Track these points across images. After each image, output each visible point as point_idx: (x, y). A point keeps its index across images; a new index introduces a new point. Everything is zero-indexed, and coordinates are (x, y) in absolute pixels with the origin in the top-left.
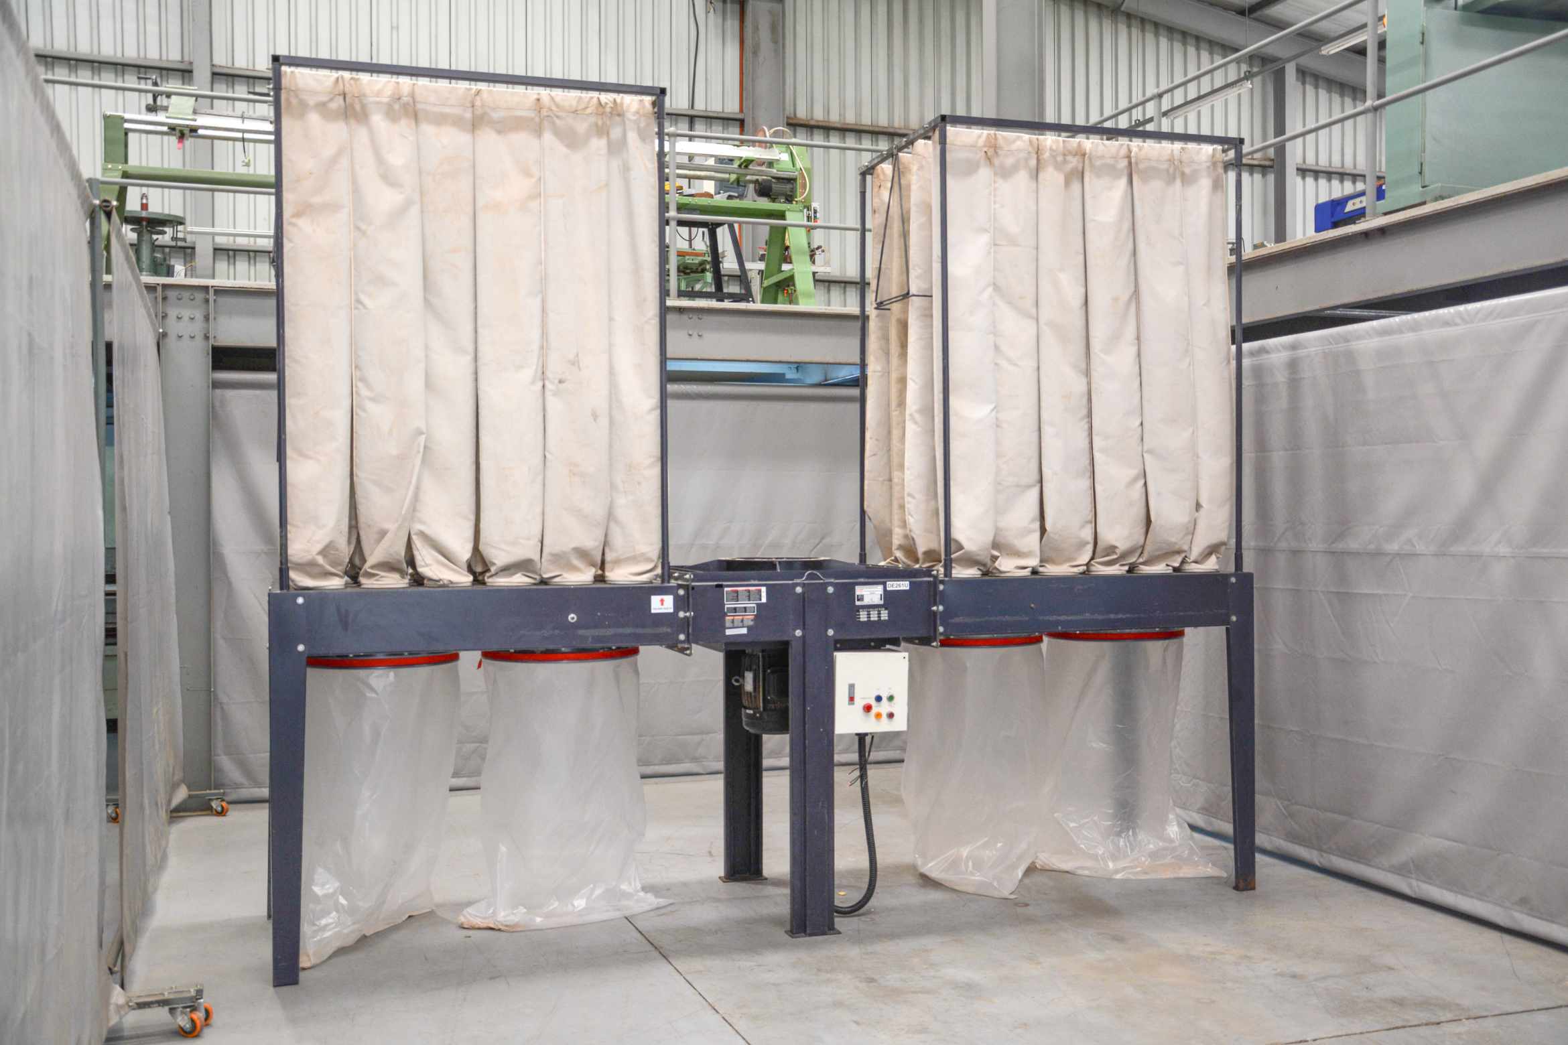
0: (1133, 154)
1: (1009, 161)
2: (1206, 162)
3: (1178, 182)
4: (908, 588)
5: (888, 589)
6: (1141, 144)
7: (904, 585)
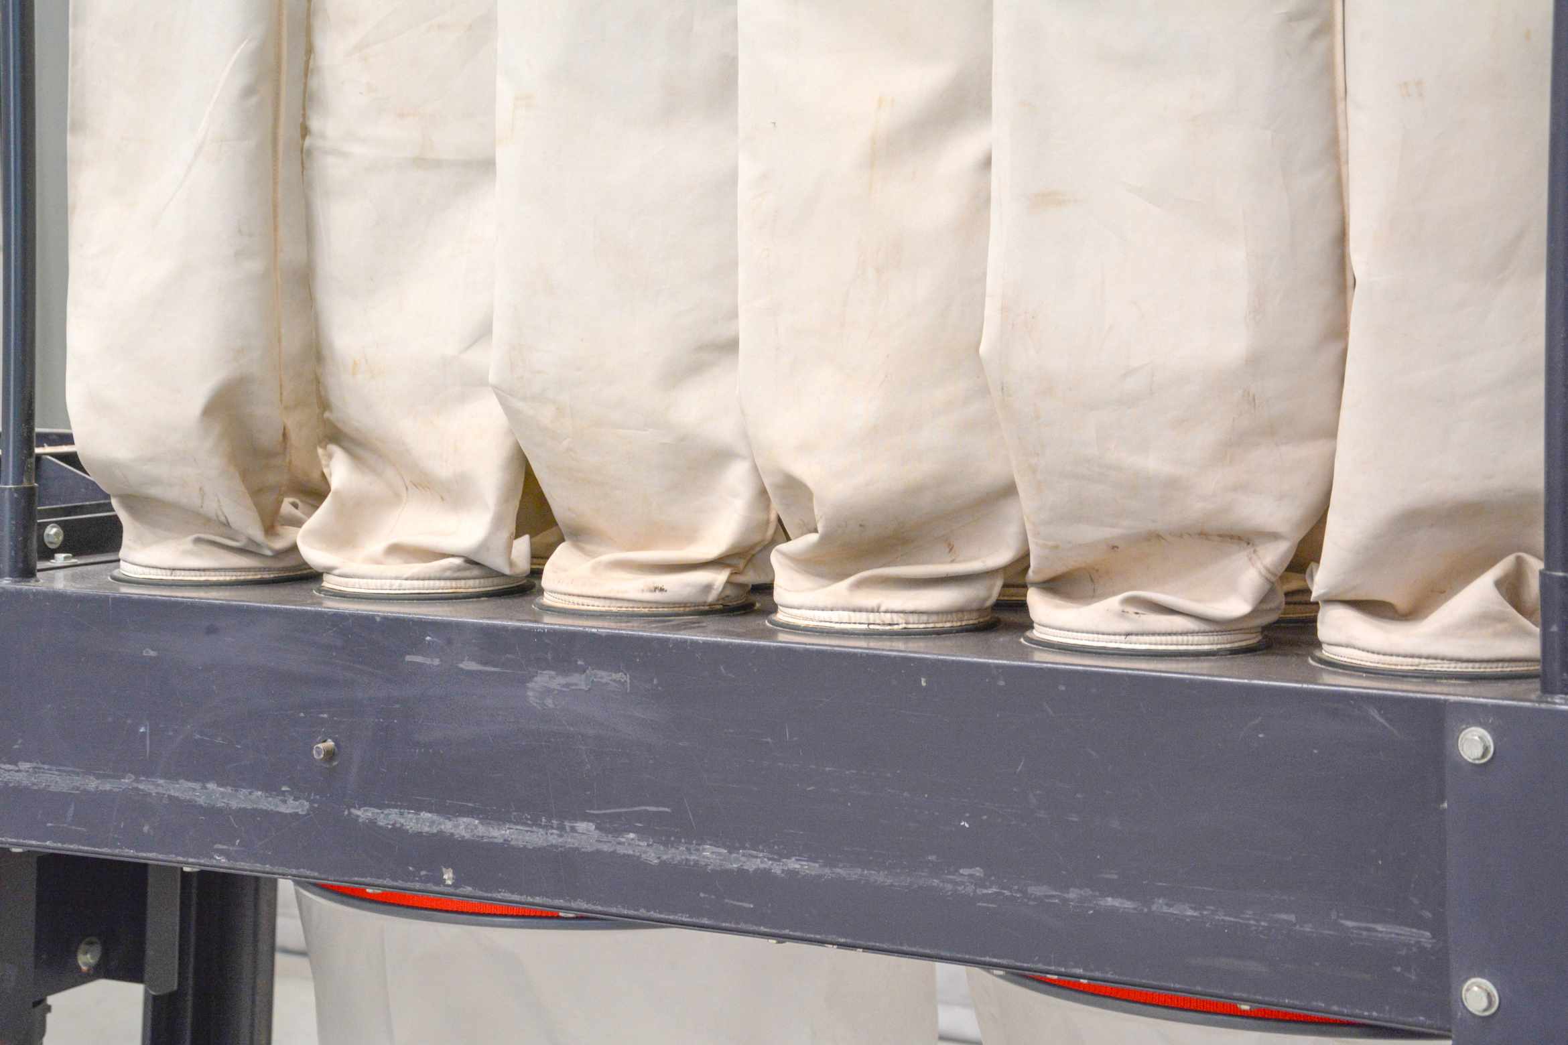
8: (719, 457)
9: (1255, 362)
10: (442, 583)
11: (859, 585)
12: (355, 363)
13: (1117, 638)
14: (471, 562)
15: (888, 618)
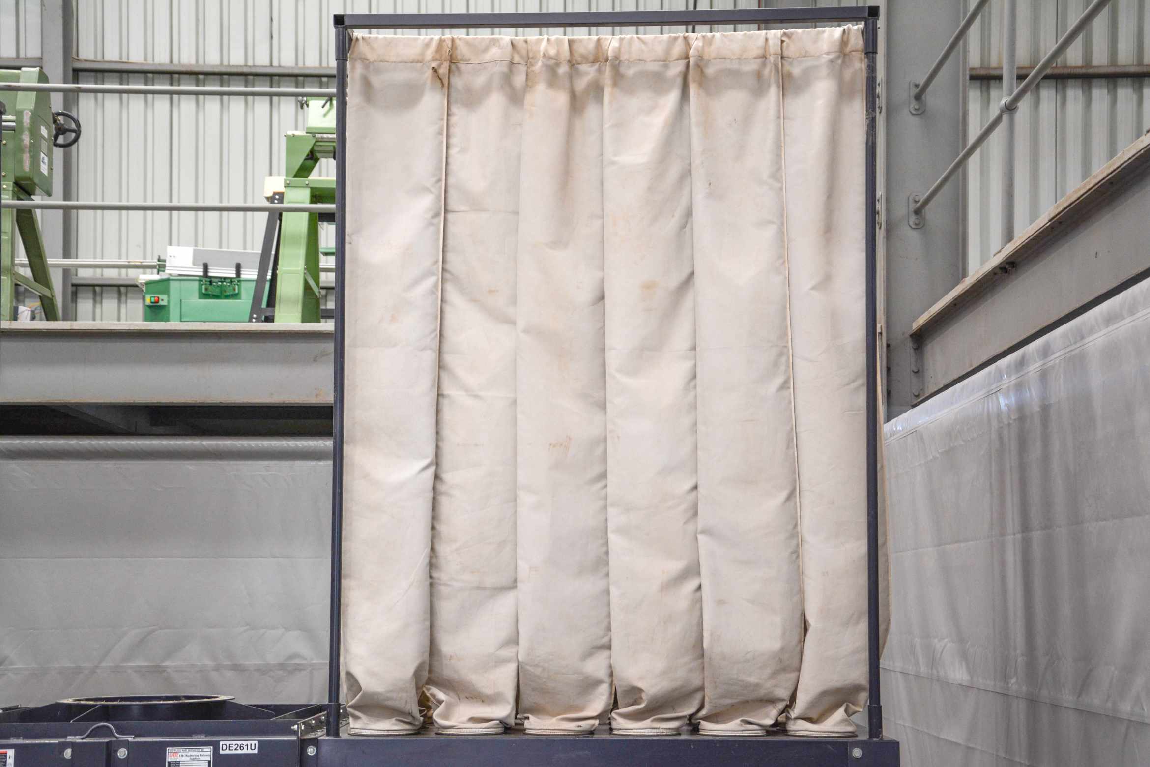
0: (691, 52)
1: (480, 80)
2: (828, 53)
3: (773, 92)
4: (256, 752)
5: (221, 752)
6: (709, 35)
7: (248, 746)
8: (598, 682)
9: (782, 649)
10: (492, 729)
11: (653, 721)
12: (451, 656)
13: (739, 732)
14: (501, 722)
15: (662, 730)
